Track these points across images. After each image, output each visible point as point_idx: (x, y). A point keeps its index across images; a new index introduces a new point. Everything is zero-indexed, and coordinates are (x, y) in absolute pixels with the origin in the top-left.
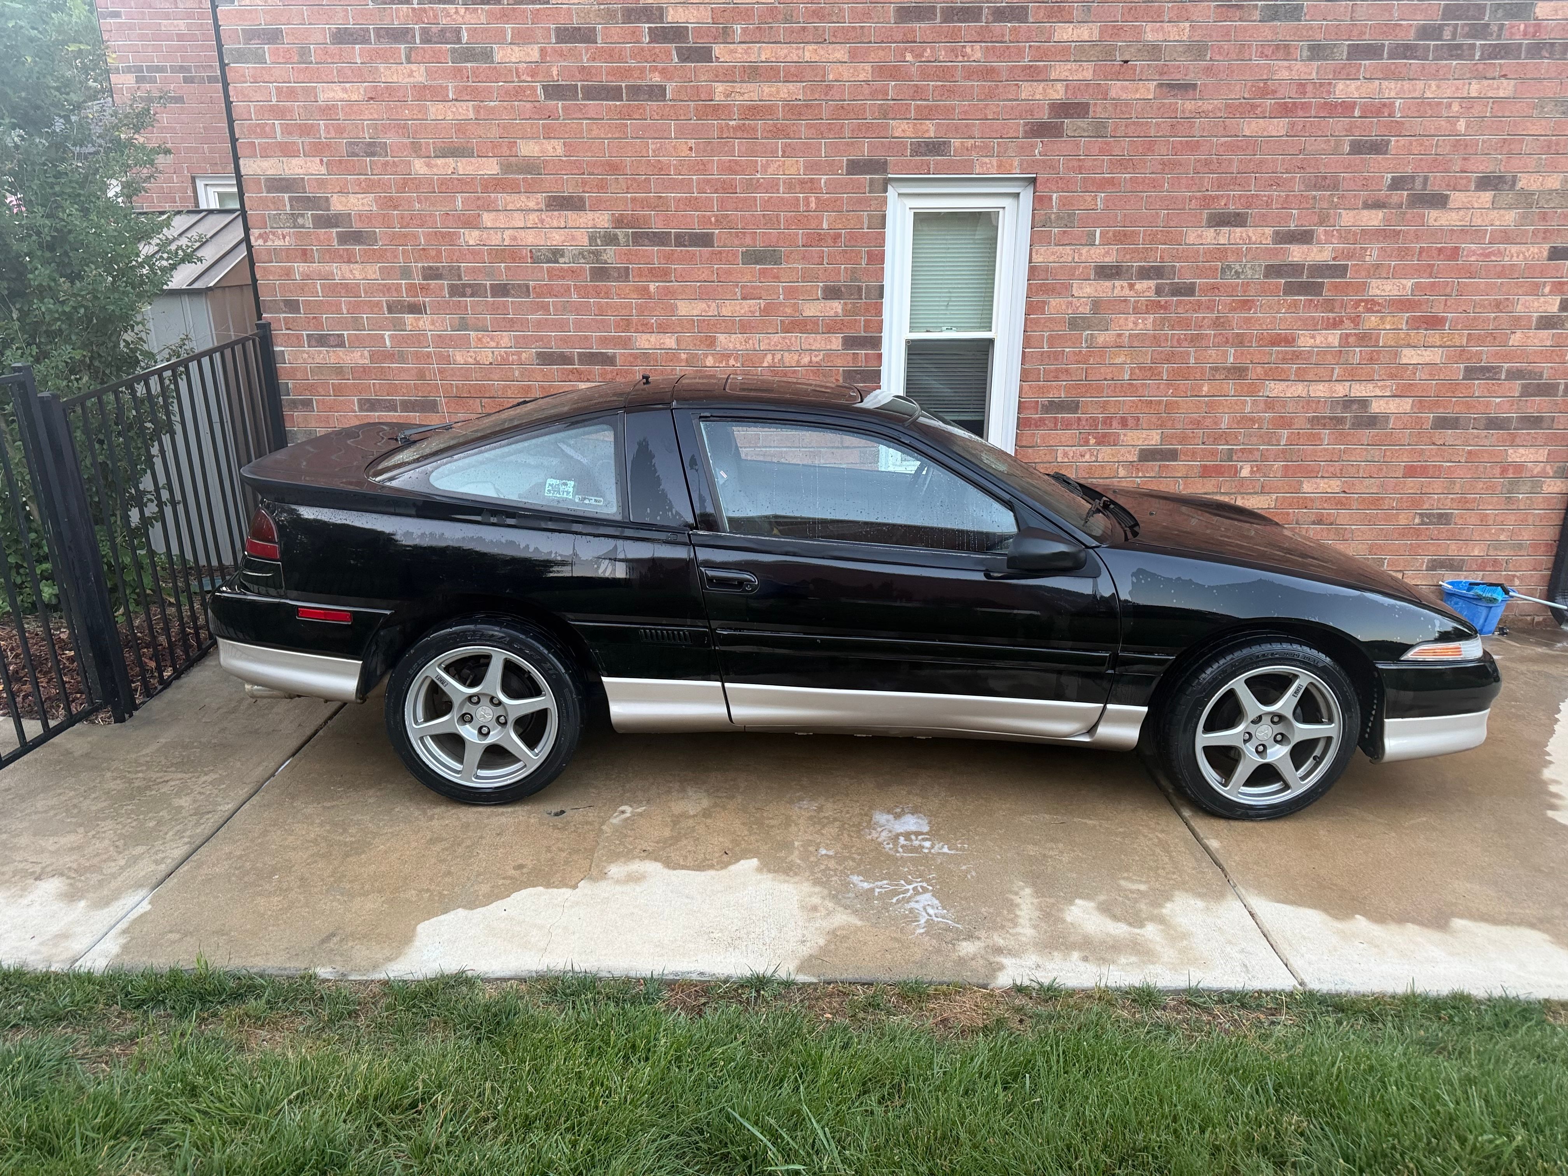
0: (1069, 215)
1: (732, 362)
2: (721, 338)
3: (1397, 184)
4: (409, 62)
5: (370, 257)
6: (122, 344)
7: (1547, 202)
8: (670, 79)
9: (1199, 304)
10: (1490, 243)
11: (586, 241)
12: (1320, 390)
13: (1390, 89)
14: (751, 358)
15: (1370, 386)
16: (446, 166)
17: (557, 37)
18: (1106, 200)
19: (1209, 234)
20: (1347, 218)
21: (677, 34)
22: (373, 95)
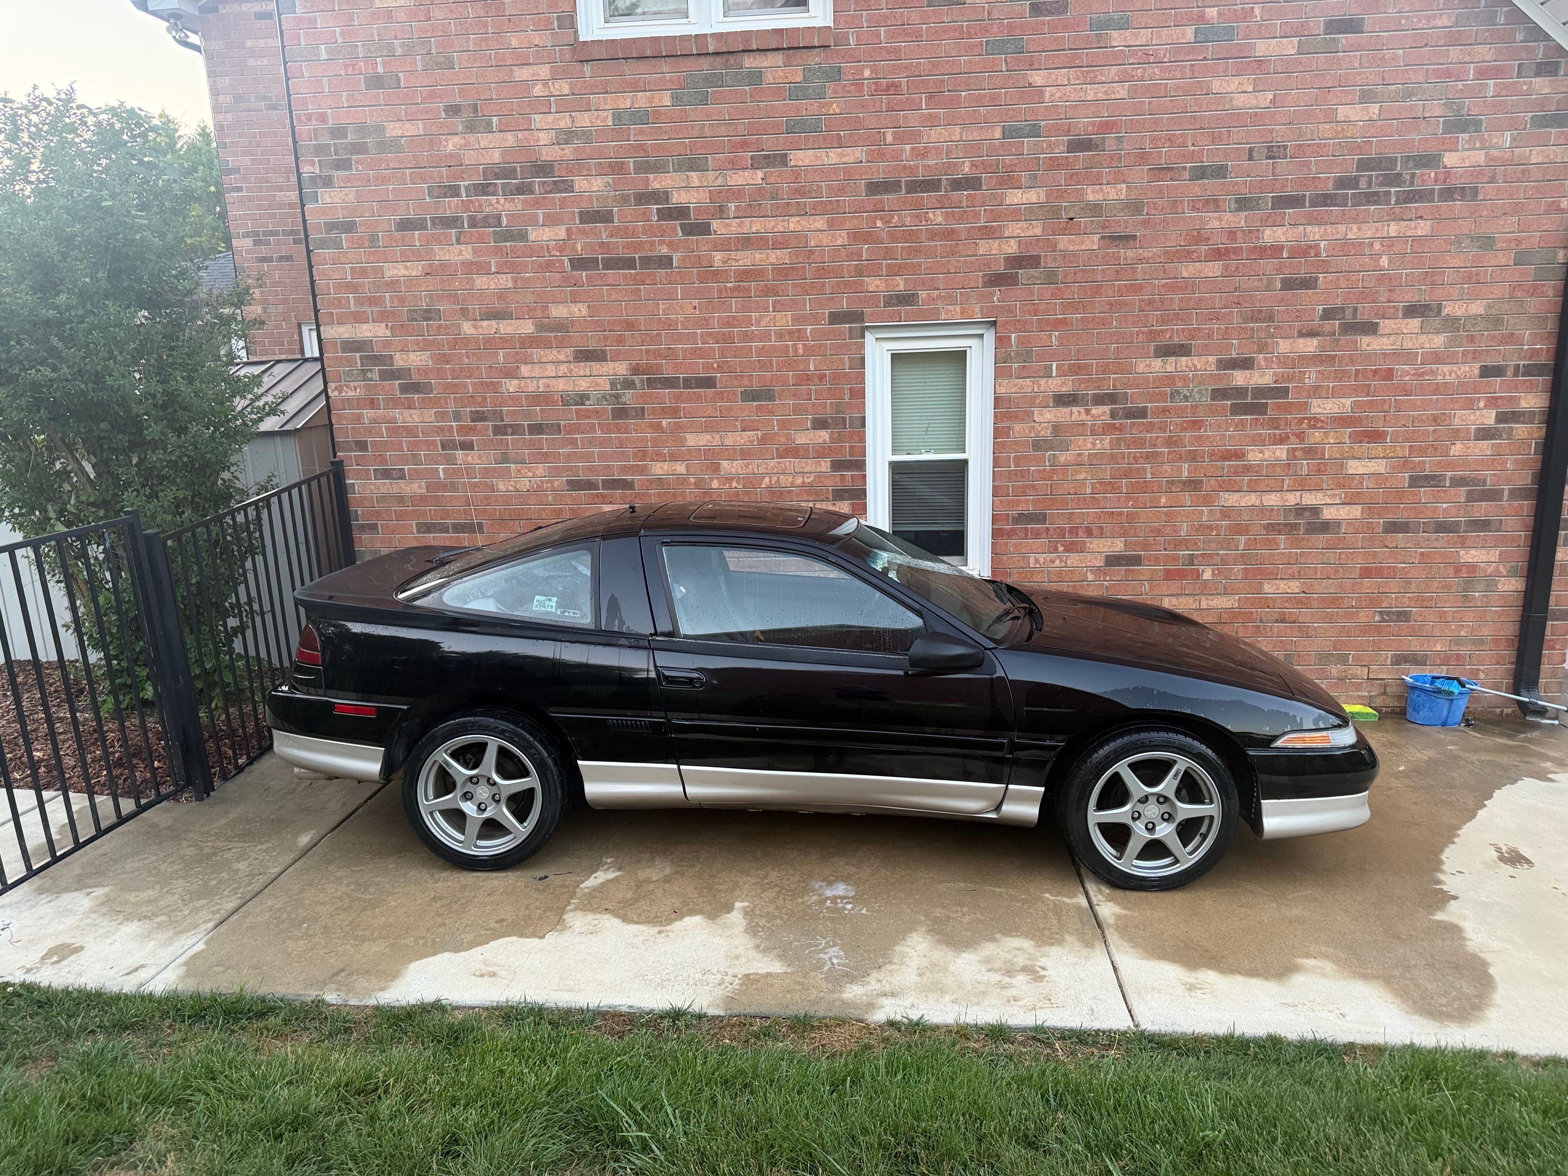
0: (1027, 352)
1: (734, 484)
2: (725, 464)
3: (1329, 314)
4: (458, 243)
5: (426, 404)
6: (220, 482)
7: (1473, 325)
8: (675, 250)
9: (1152, 425)
10: (1422, 364)
11: (608, 387)
12: (1272, 500)
13: (1314, 233)
14: (751, 481)
15: (1320, 495)
16: (489, 327)
17: (581, 220)
18: (1060, 338)
19: (1157, 364)
20: (1284, 346)
21: (681, 212)
22: (429, 271)
